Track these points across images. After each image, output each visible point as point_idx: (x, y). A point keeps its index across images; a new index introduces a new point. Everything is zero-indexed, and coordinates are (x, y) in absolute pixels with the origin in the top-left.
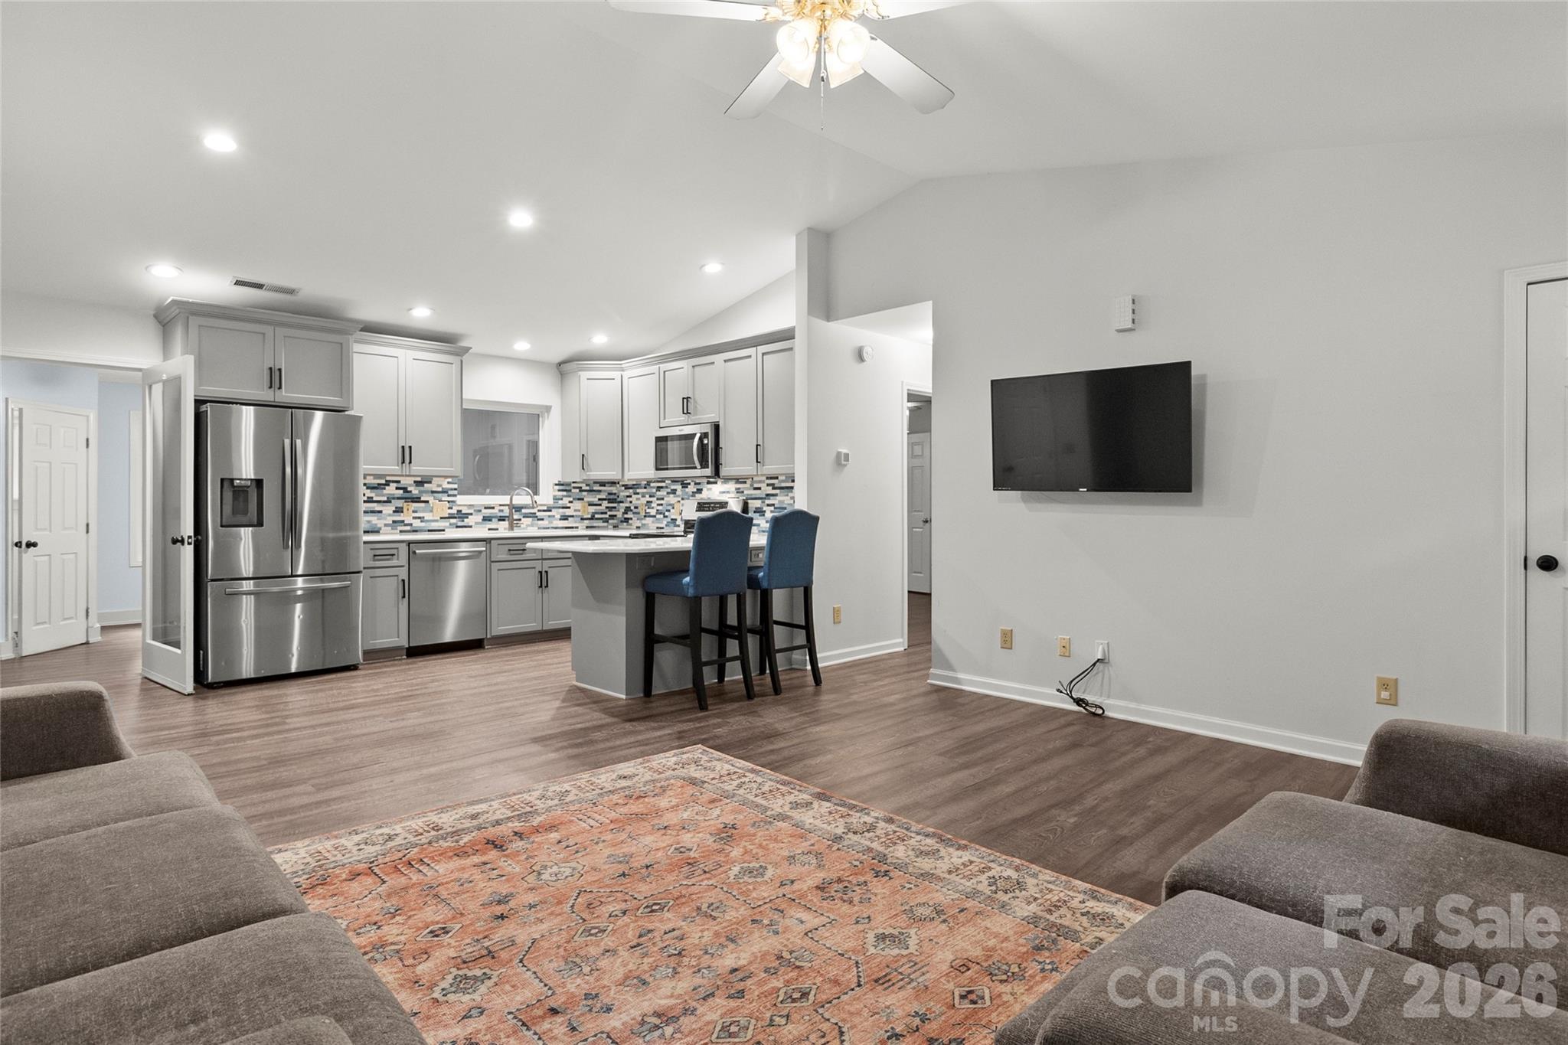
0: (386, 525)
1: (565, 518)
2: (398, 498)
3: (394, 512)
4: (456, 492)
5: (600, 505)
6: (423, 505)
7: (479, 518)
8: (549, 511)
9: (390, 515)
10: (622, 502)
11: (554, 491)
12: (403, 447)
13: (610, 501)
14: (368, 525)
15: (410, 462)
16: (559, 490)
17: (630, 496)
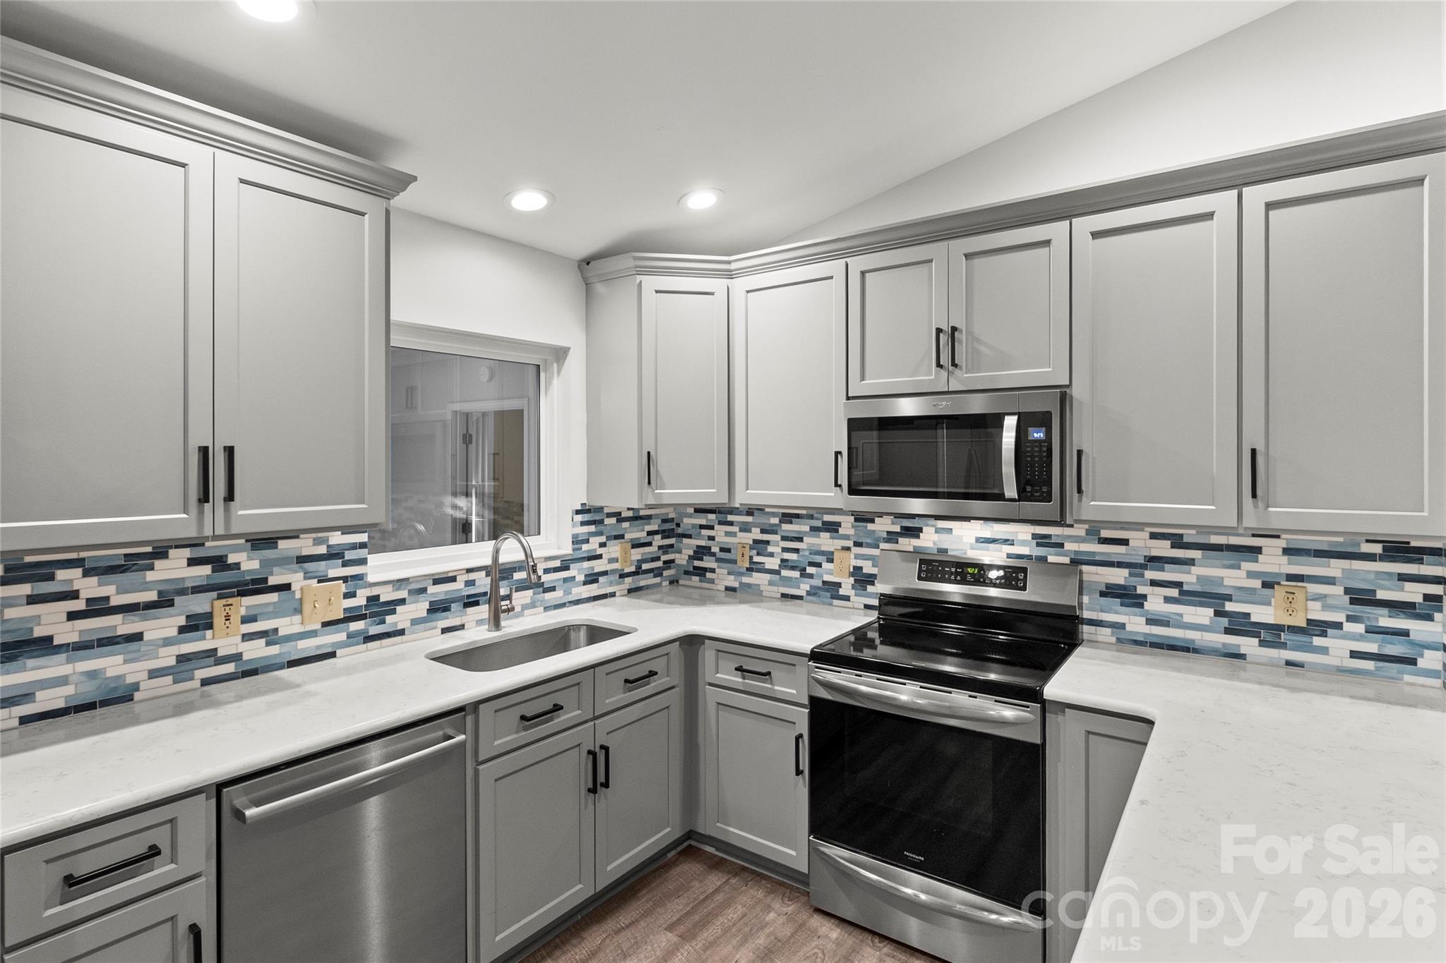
0: (154, 674)
1: (592, 579)
2: (197, 590)
3: (182, 630)
4: (362, 553)
5: (650, 544)
6: (273, 597)
7: (419, 608)
8: (565, 568)
9: (167, 642)
10: (689, 536)
11: (574, 526)
12: (204, 451)
13: (666, 534)
14: (95, 683)
15: (230, 497)
16: (583, 523)
17: (712, 528)
